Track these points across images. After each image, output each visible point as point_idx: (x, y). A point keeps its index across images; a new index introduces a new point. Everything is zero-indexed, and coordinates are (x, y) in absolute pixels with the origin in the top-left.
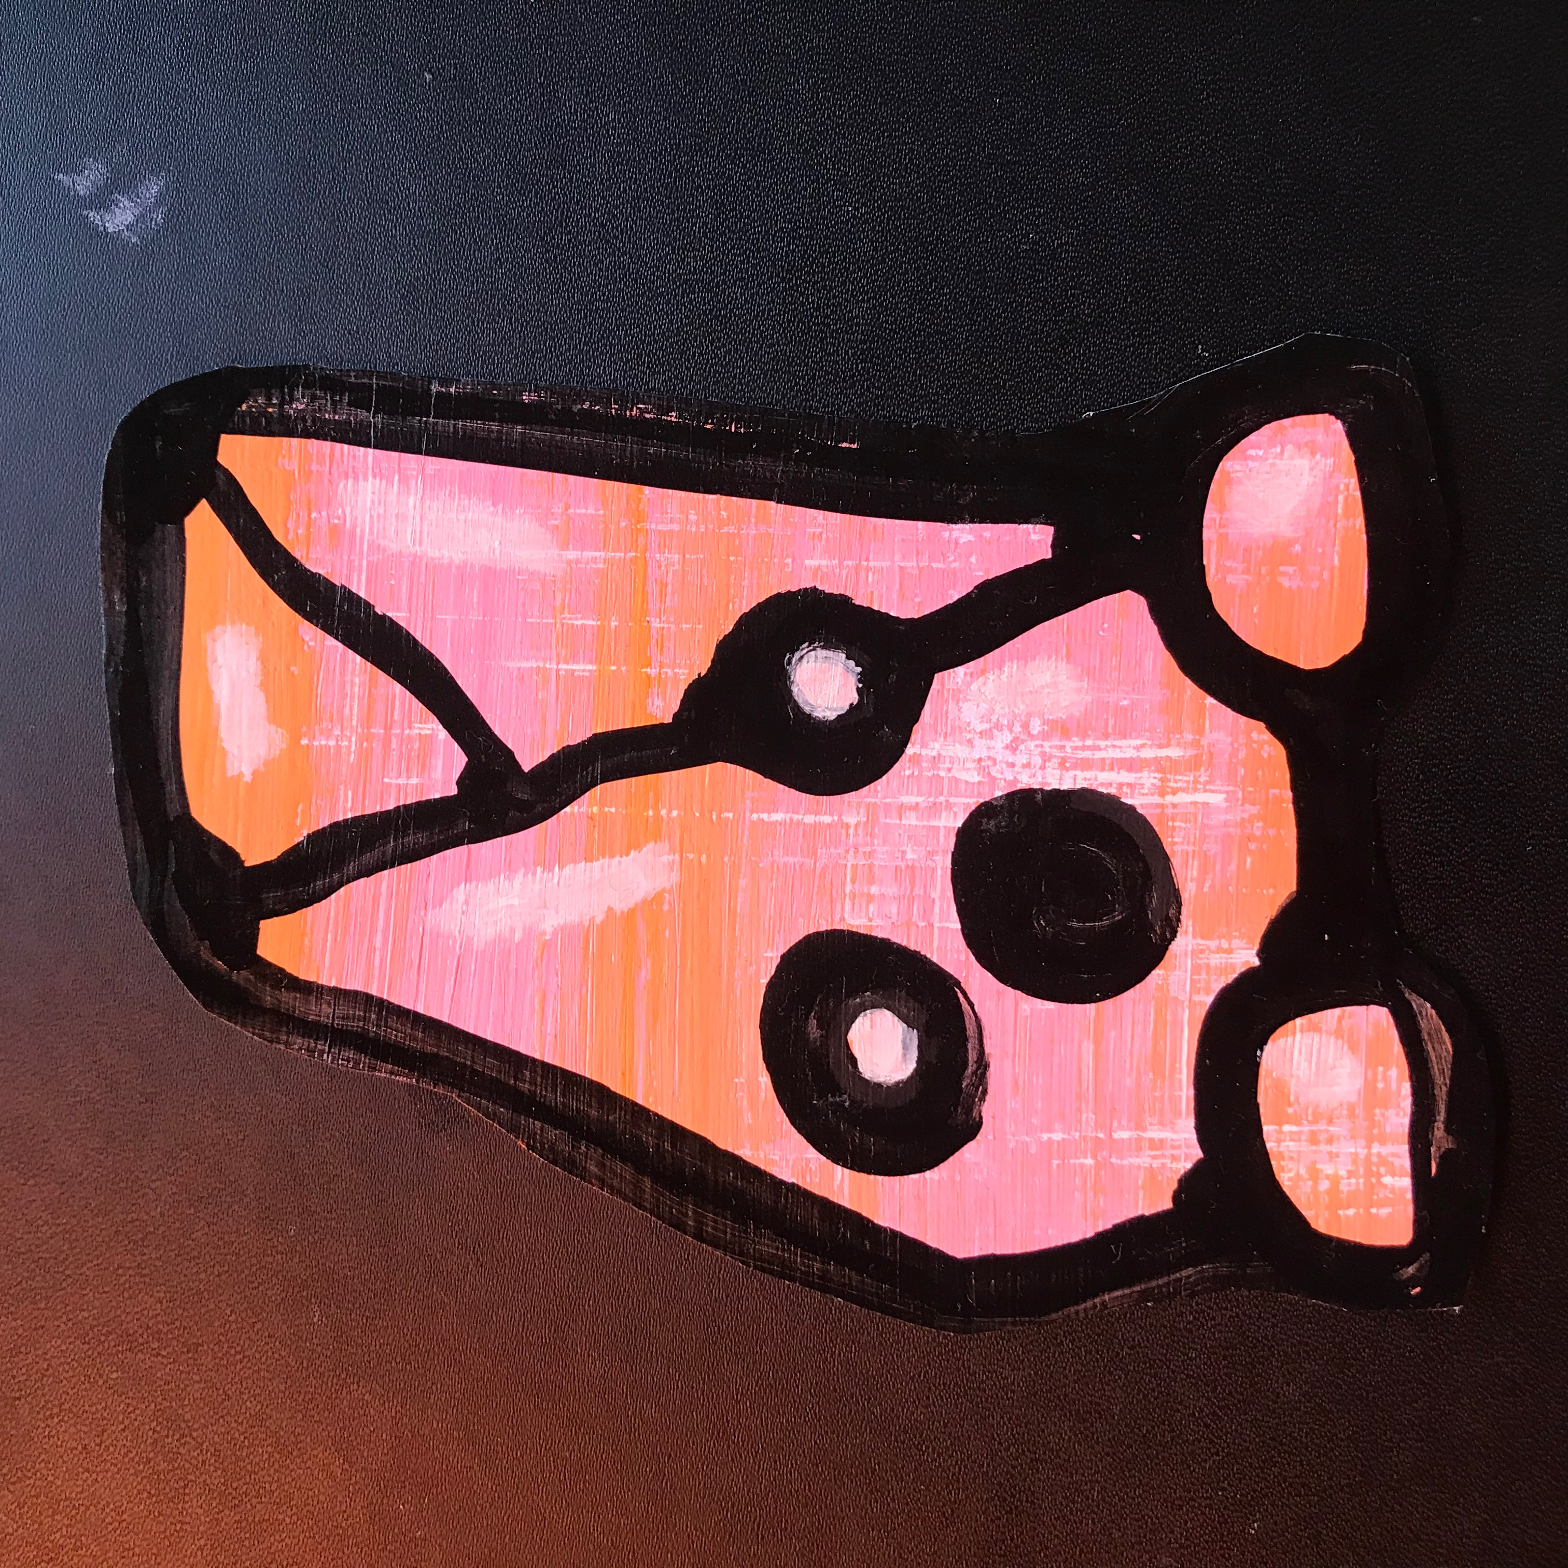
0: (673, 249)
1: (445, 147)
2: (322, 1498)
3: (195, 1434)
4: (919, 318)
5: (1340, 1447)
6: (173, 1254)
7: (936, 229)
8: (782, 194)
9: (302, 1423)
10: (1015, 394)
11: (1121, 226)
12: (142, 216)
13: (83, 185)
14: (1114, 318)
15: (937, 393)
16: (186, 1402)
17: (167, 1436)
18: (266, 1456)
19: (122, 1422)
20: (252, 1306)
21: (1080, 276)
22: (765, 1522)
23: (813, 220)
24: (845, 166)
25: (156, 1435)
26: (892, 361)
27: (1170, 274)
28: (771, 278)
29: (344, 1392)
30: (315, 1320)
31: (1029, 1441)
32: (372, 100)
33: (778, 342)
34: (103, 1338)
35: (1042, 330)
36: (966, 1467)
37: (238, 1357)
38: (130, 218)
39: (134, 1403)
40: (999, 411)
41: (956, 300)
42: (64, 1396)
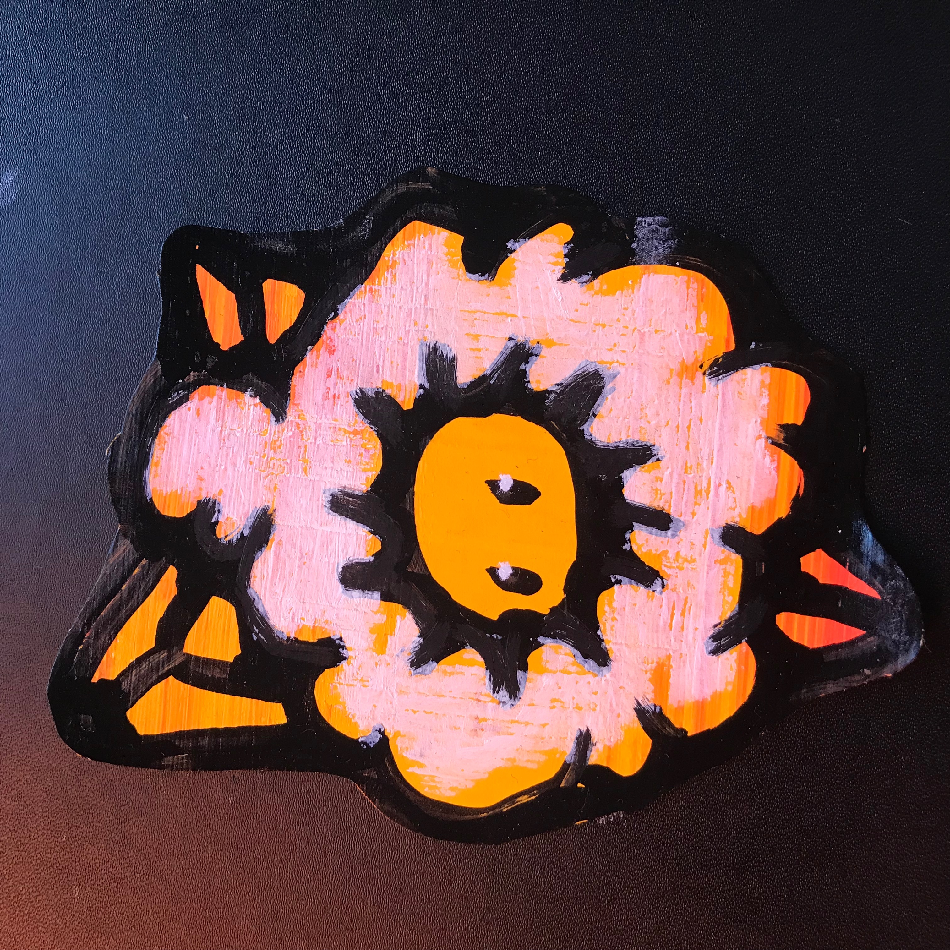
1: (194, 162)
32: (150, 130)
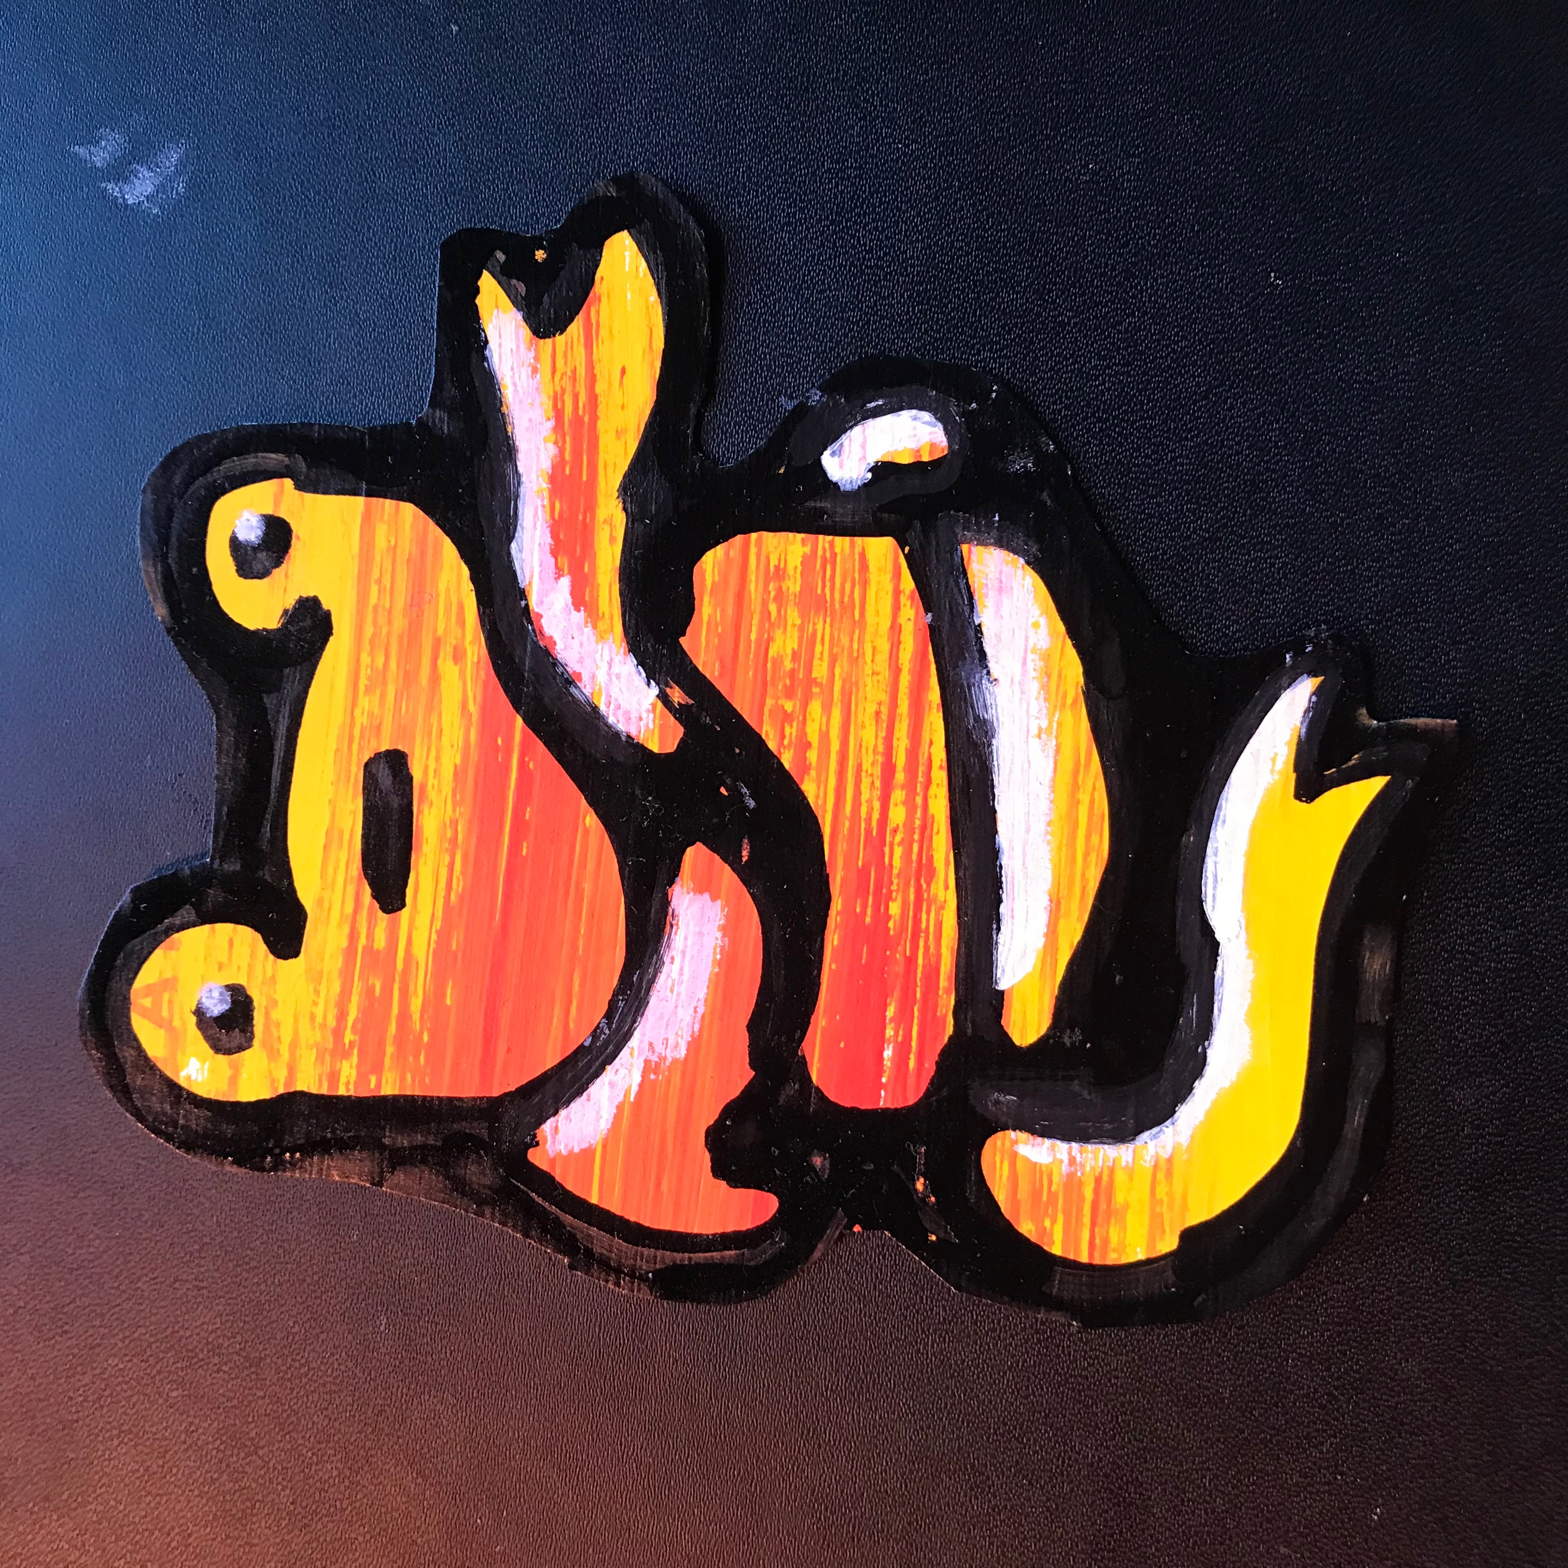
0: (717, 195)
2: (396, 1515)
3: (261, 1452)
4: (976, 256)
5: (1464, 1424)
6: (231, 1265)
7: (991, 163)
8: (828, 133)
9: (373, 1437)
10: (1080, 331)
11: (1184, 151)
12: (163, 185)
13: (100, 156)
14: (1180, 248)
15: (999, 334)
16: (250, 1419)
17: (232, 1456)
18: (335, 1473)
19: (185, 1442)
20: (315, 1316)
21: (1142, 206)
22: (860, 1524)
23: (861, 158)
24: (893, 102)
25: (221, 1455)
26: (950, 302)
27: (1238, 199)
28: (820, 221)
29: (415, 1402)
30: (382, 1328)
31: (1135, 1429)
33: (830, 287)
34: (161, 1355)
35: (1106, 265)
36: (1070, 1458)
37: (302, 1371)
38: (150, 189)
39: (197, 1422)
40: (1065, 349)
41: (1014, 236)
42: (124, 1417)
